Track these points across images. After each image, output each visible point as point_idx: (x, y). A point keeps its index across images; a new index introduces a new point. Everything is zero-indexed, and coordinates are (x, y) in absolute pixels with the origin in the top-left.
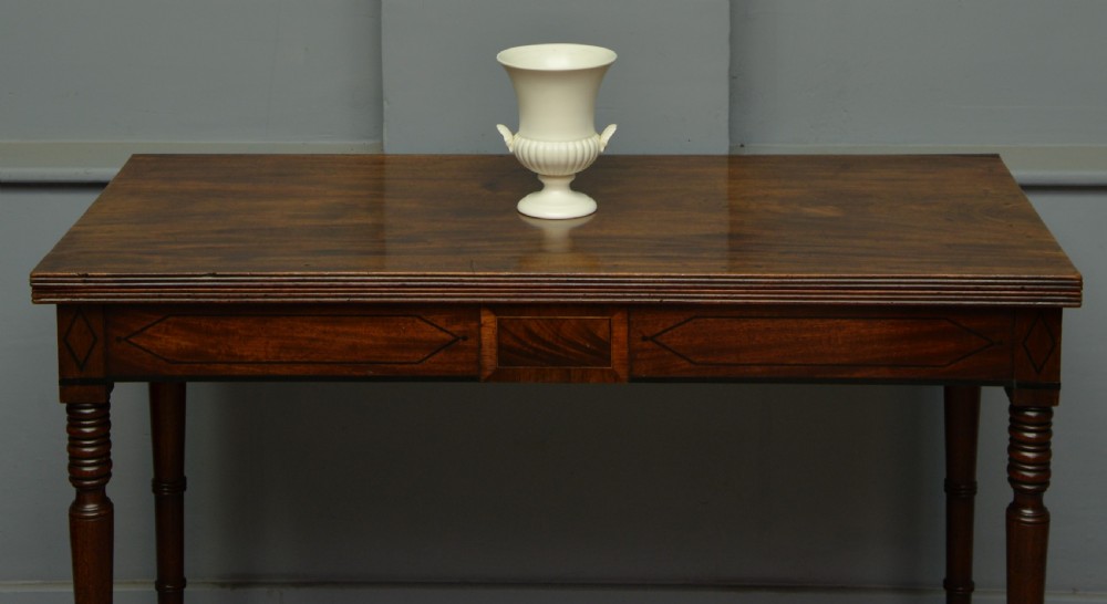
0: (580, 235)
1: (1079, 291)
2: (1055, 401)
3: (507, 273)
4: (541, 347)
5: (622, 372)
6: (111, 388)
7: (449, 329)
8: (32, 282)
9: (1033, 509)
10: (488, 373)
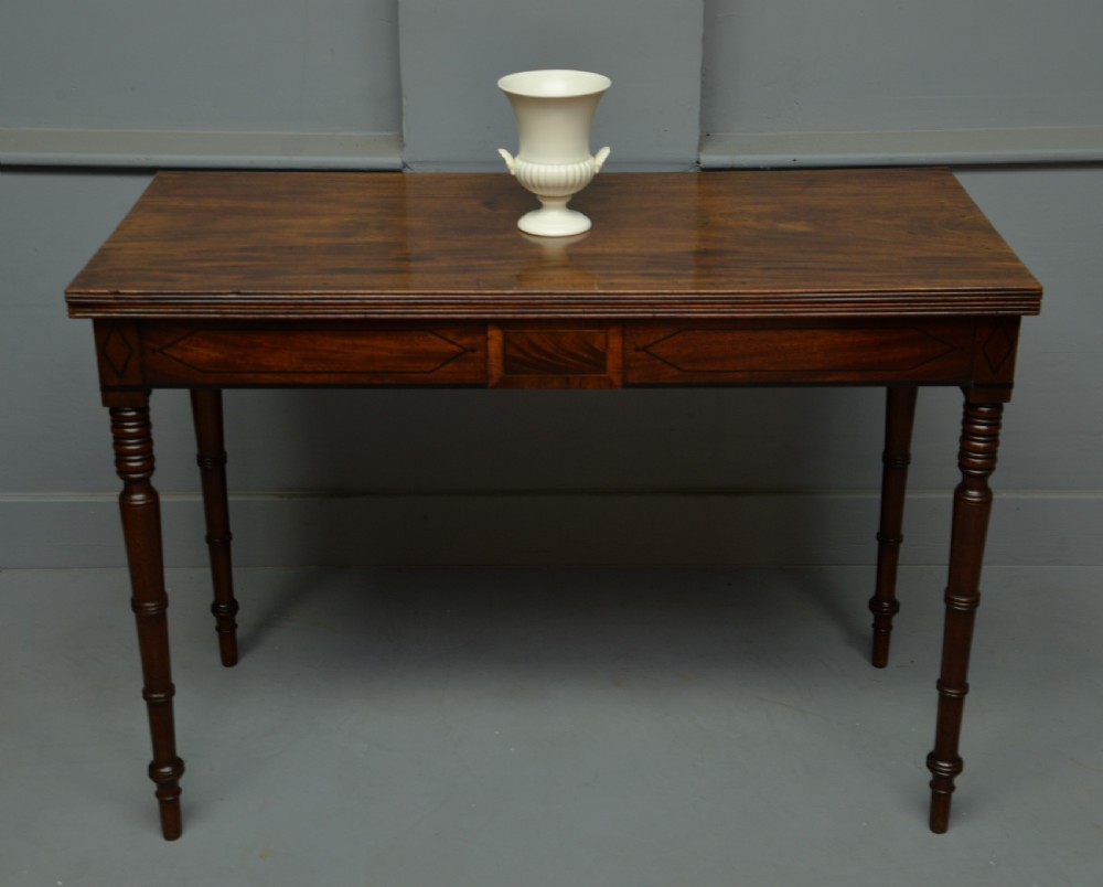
0: (575, 253)
1: (1038, 300)
2: (1007, 398)
3: (511, 292)
4: (544, 358)
5: (617, 379)
6: (148, 393)
7: (459, 342)
8: (67, 298)
9: (978, 490)
10: (495, 381)
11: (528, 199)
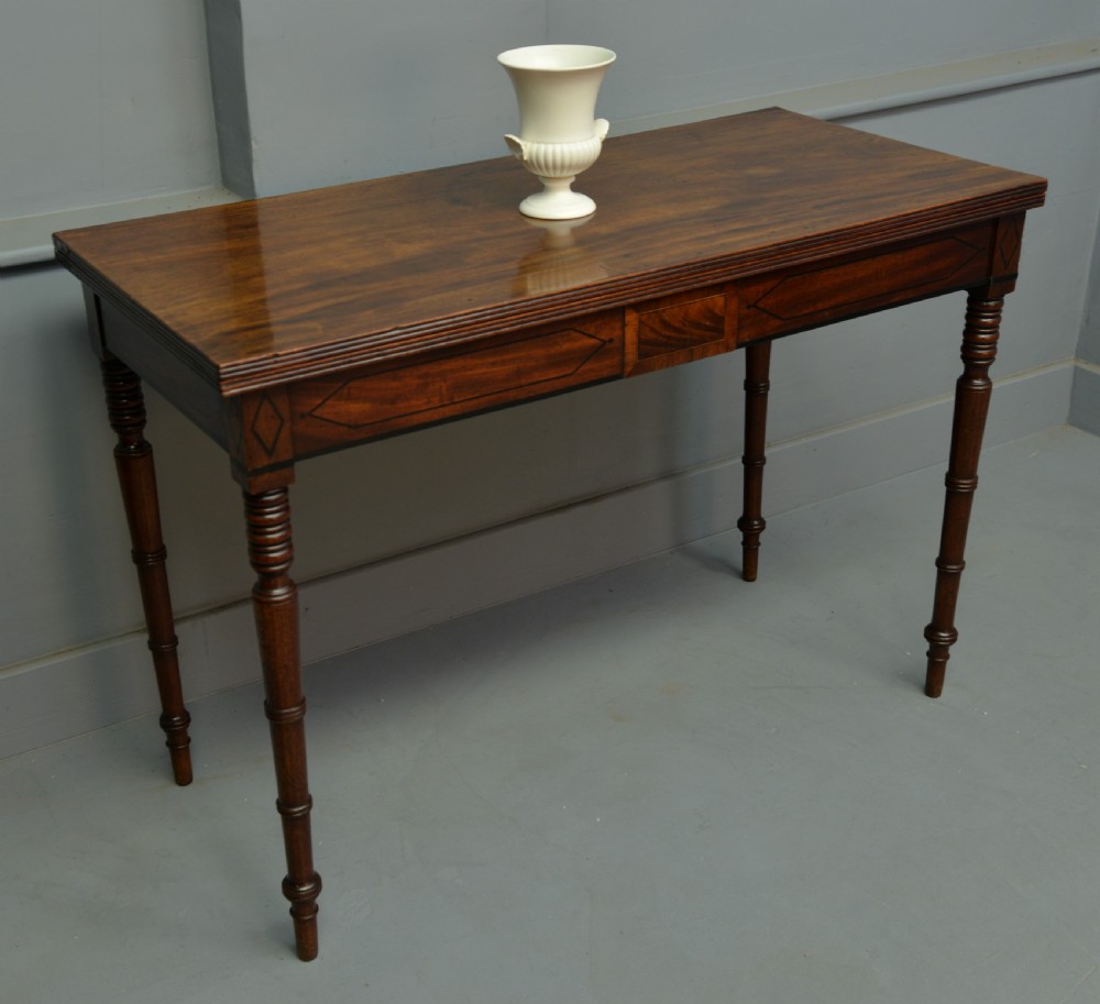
1: (1042, 192)
2: (1011, 288)
5: (732, 341)
7: (599, 335)
9: (980, 379)
10: (629, 369)
11: (532, 180)
